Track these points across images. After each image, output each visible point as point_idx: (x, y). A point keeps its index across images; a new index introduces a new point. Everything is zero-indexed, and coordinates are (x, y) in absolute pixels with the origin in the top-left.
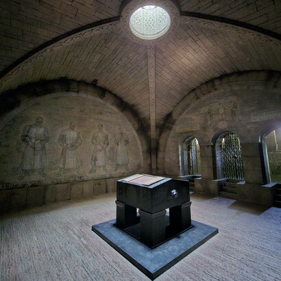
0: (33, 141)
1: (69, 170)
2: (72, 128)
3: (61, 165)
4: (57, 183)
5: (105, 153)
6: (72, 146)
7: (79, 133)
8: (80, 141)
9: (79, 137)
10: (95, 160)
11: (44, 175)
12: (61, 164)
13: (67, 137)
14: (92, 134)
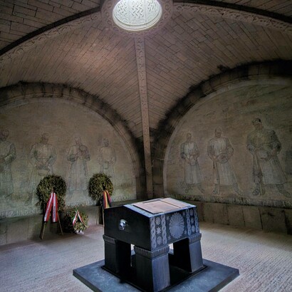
0: (188, 157)
1: (225, 187)
2: (218, 136)
3: (216, 182)
4: (216, 202)
5: (276, 162)
6: (223, 157)
7: (227, 140)
8: (230, 150)
9: (228, 145)
10: (260, 175)
11: (203, 191)
12: (215, 180)
13: (215, 147)
14: (245, 137)
